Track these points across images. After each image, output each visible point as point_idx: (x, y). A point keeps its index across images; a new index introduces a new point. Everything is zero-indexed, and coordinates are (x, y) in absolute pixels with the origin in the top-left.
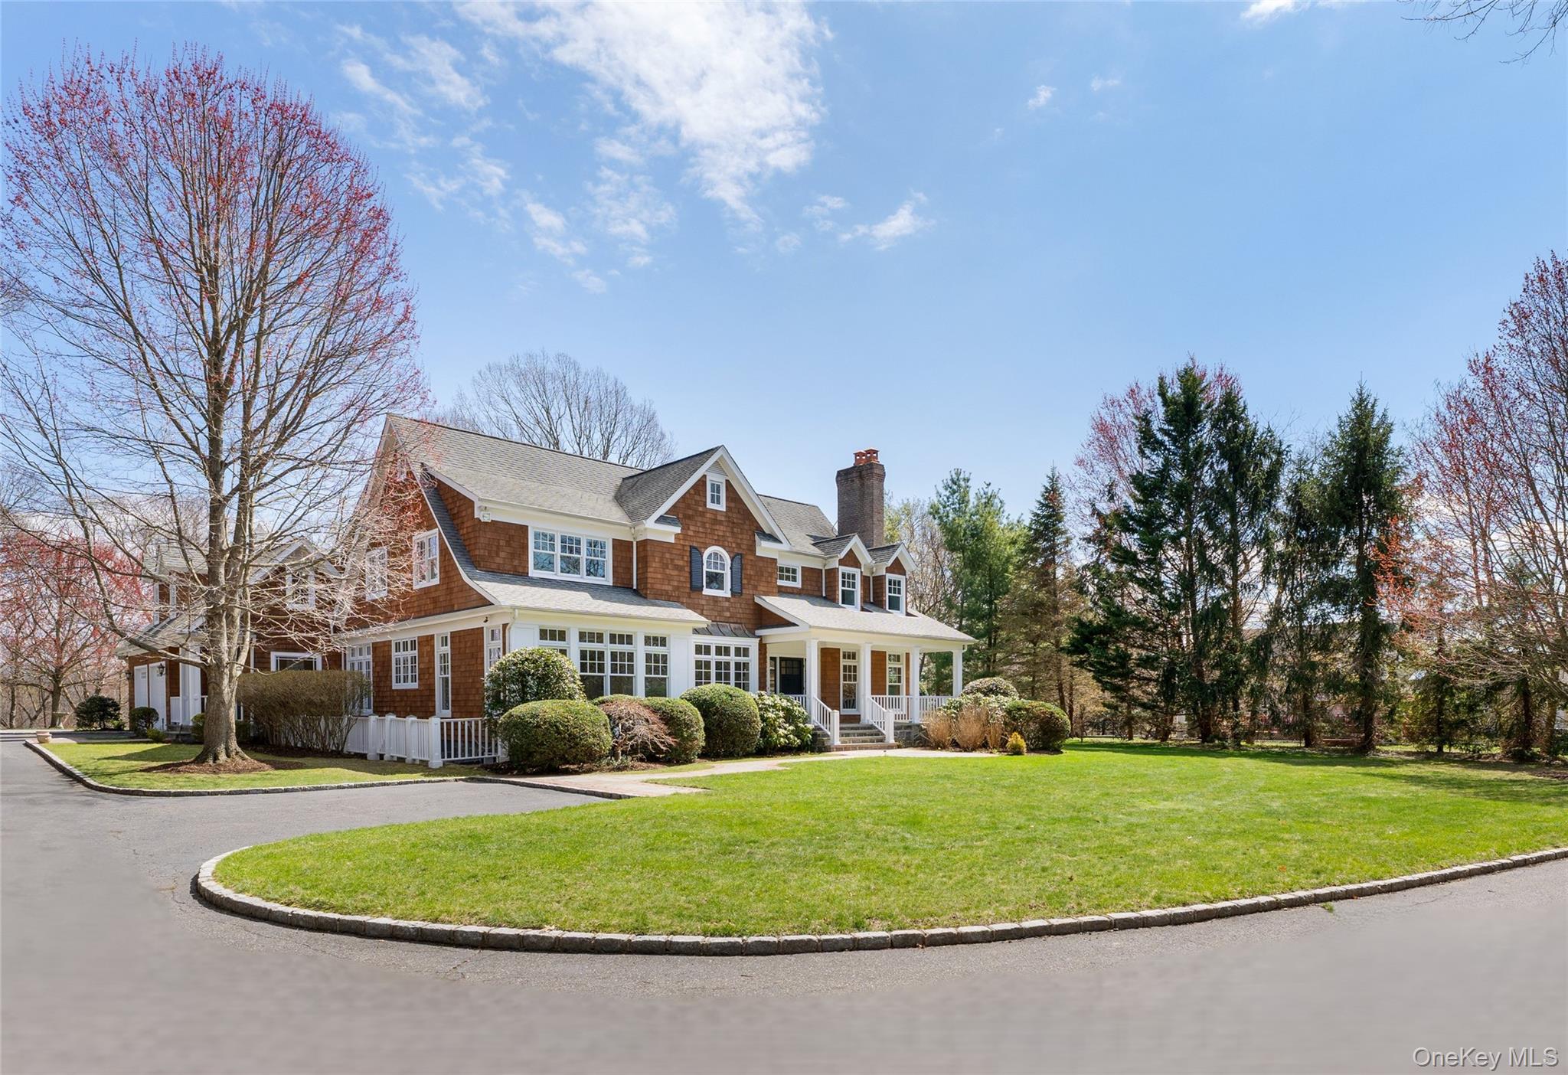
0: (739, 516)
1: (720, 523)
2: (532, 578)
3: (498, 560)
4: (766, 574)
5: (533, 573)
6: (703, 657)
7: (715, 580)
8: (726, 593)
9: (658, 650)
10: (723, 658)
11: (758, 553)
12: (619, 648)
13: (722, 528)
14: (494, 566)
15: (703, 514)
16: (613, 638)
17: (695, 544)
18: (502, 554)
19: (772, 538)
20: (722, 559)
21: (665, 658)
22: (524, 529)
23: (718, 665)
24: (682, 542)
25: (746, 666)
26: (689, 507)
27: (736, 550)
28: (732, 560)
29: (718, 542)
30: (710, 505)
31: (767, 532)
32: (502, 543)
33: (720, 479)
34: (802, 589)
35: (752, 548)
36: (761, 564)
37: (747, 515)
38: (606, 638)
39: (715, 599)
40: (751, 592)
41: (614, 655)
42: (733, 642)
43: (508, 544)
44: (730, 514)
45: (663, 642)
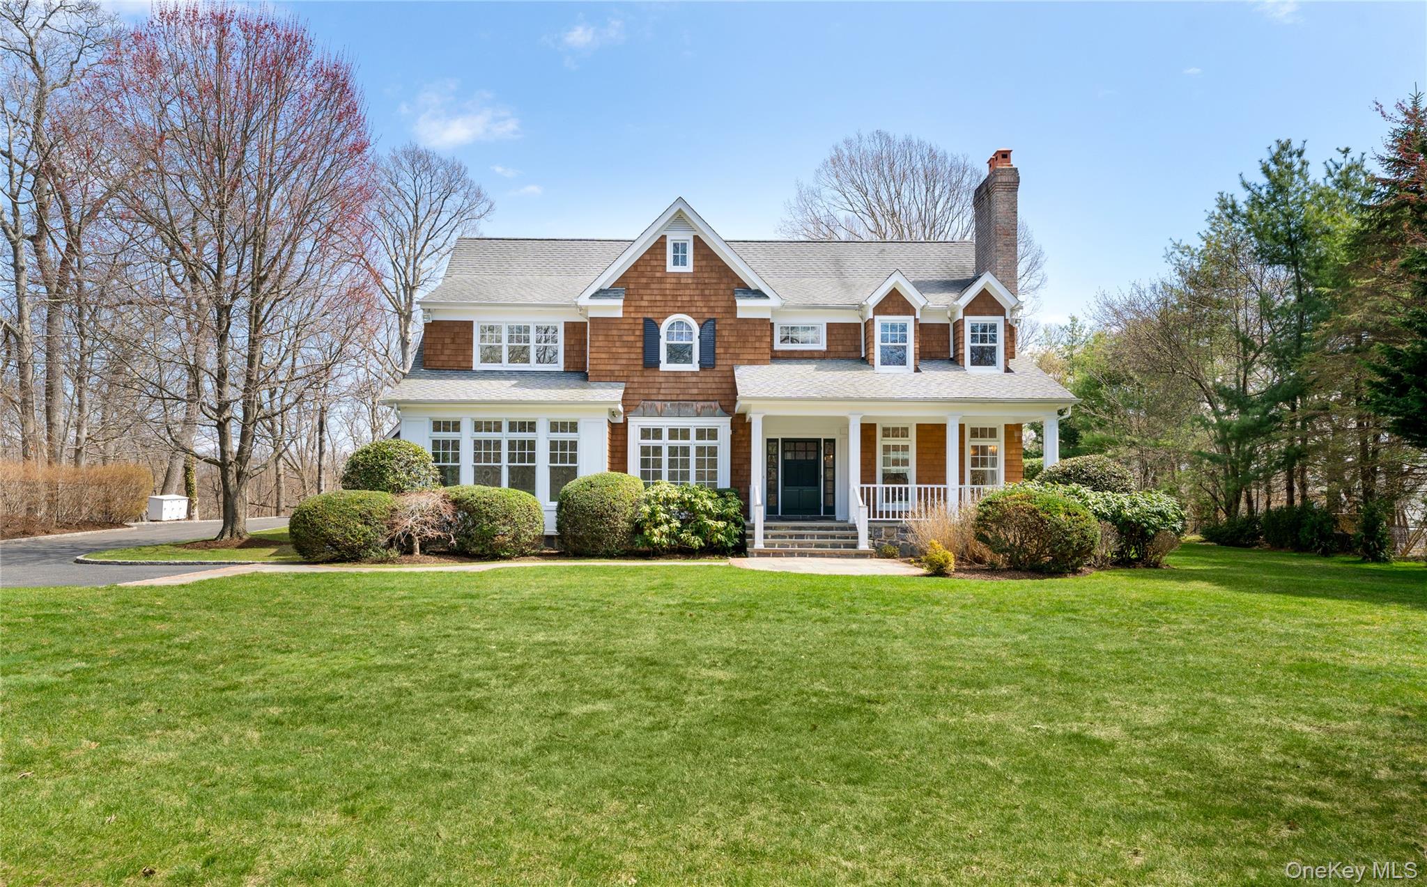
0: (714, 275)
1: (686, 286)
2: (475, 372)
3: (443, 358)
4: (752, 339)
5: (477, 365)
6: (652, 442)
7: (678, 353)
8: (694, 367)
9: (567, 436)
10: (679, 443)
11: (740, 315)
12: (519, 436)
13: (688, 292)
14: (439, 364)
15: (661, 280)
16: (512, 426)
17: (650, 316)
18: (447, 352)
19: (759, 294)
20: (689, 328)
21: (574, 445)
22: (468, 325)
23: (673, 451)
24: (633, 315)
25: (713, 451)
26: (642, 275)
27: (708, 316)
28: (702, 327)
29: (681, 309)
30: (671, 268)
31: (753, 288)
32: (448, 341)
33: (687, 237)
34: (828, 351)
35: (732, 309)
36: (745, 327)
37: (725, 272)
38: (505, 427)
39: (677, 375)
40: (730, 362)
41: (512, 444)
42: (692, 423)
43: (453, 342)
44: (699, 275)
45: (574, 427)
